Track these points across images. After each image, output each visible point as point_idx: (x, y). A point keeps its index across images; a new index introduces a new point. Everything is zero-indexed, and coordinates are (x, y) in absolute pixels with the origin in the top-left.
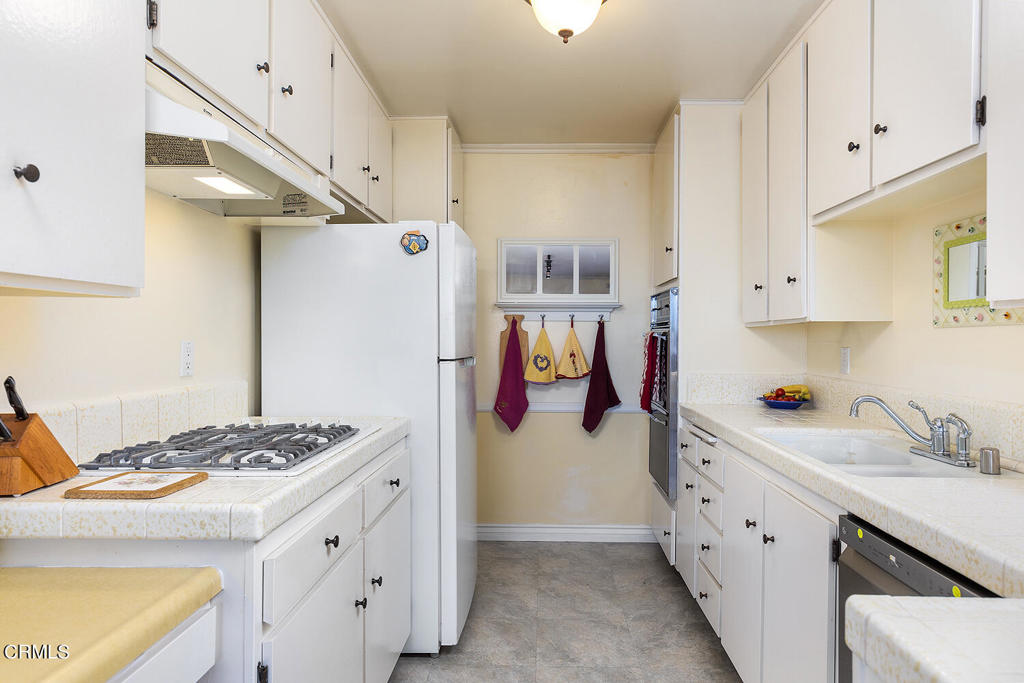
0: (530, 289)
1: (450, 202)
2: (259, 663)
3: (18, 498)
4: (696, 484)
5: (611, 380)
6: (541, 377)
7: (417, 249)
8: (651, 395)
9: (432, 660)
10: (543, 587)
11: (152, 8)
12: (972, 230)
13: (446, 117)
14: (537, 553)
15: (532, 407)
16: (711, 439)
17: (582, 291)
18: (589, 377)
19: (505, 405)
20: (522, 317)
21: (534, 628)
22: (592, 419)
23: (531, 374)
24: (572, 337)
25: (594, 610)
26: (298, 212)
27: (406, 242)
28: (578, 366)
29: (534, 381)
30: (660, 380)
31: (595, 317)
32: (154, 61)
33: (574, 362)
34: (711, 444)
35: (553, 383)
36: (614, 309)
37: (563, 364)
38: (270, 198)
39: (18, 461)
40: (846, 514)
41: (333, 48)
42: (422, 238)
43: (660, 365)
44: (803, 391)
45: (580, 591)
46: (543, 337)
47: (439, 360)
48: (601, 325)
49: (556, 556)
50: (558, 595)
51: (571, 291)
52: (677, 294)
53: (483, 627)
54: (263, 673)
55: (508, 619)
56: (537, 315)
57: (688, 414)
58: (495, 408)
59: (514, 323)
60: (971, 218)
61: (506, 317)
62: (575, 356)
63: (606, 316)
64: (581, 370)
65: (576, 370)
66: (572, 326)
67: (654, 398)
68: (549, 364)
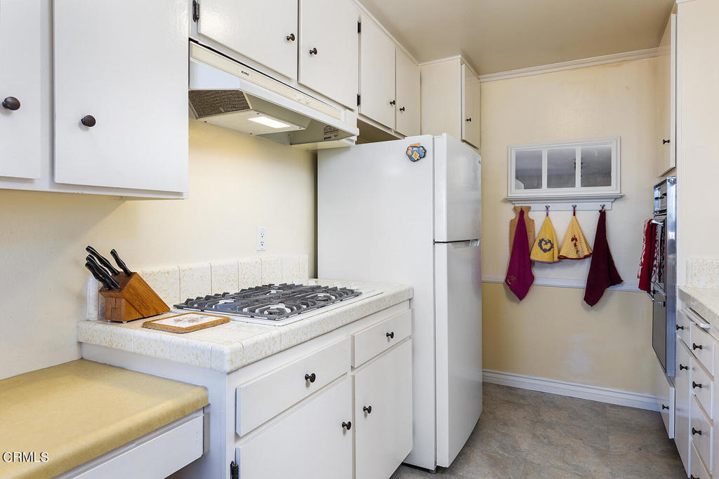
0: (536, 184)
1: (464, 121)
2: (232, 462)
3: (125, 324)
4: (691, 367)
5: (613, 262)
6: (546, 257)
7: (418, 157)
8: (650, 277)
9: (429, 474)
10: (538, 433)
11: (196, 7)
13: (460, 56)
14: (540, 403)
15: (536, 282)
16: (704, 324)
18: (591, 258)
19: (514, 278)
20: (529, 208)
21: (521, 468)
22: (593, 294)
23: (536, 254)
24: (575, 224)
25: (581, 464)
26: (333, 137)
27: (410, 152)
28: (580, 249)
29: (540, 260)
30: (659, 264)
31: (597, 206)
32: (200, 42)
33: (575, 245)
34: (705, 330)
35: (556, 262)
36: (615, 199)
37: (564, 247)
38: (302, 129)
39: (123, 301)
41: (360, 19)
42: (421, 148)
43: (660, 249)
45: (572, 443)
46: (548, 223)
47: (435, 242)
48: (603, 215)
49: (557, 407)
50: (550, 443)
51: (573, 185)
52: (674, 182)
53: (477, 457)
54: (235, 470)
55: (500, 455)
56: (543, 206)
57: (685, 297)
58: (506, 281)
59: (522, 214)
61: (515, 209)
62: (576, 240)
63: (608, 206)
64: (583, 252)
65: (577, 251)
66: (574, 214)
67: (653, 280)
68: (552, 246)
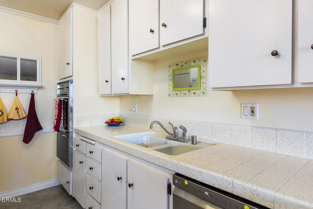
4: (85, 161)
5: (38, 119)
8: (59, 125)
12: (182, 66)
16: (93, 143)
17: (21, 79)
18: (26, 119)
22: (28, 137)
24: (17, 101)
28: (20, 114)
30: (64, 118)
31: (29, 91)
33: (18, 112)
34: (94, 145)
35: (6, 123)
36: (39, 88)
37: (11, 113)
40: (174, 173)
43: (64, 112)
44: (120, 119)
48: (33, 95)
51: (16, 79)
52: (72, 82)
57: (78, 132)
60: (182, 62)
62: (18, 109)
63: (35, 91)
64: (22, 115)
65: (19, 115)
66: (16, 95)
67: (61, 126)
68: (3, 113)
